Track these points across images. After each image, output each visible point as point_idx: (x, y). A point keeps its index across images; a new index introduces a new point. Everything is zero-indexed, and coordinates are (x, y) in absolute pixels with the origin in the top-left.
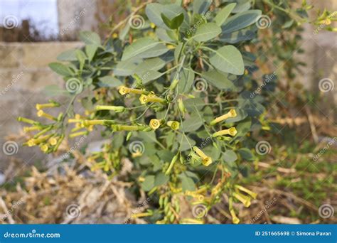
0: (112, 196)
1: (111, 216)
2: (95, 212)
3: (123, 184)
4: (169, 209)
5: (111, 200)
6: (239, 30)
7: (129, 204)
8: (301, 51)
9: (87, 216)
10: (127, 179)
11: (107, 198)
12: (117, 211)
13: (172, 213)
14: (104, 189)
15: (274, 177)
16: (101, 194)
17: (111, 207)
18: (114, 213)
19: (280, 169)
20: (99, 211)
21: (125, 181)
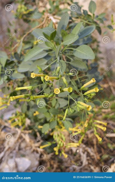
0: (22, 139)
1: (24, 150)
2: (15, 149)
3: (27, 132)
4: (59, 140)
5: (22, 141)
6: (83, 38)
7: (32, 142)
8: (100, 52)
9: (11, 152)
10: (28, 129)
11: (20, 141)
12: (27, 146)
13: (61, 142)
14: (18, 136)
15: (101, 114)
16: (16, 139)
17: (23, 145)
18: (25, 148)
19: (103, 110)
20: (17, 148)
21: (27, 130)
